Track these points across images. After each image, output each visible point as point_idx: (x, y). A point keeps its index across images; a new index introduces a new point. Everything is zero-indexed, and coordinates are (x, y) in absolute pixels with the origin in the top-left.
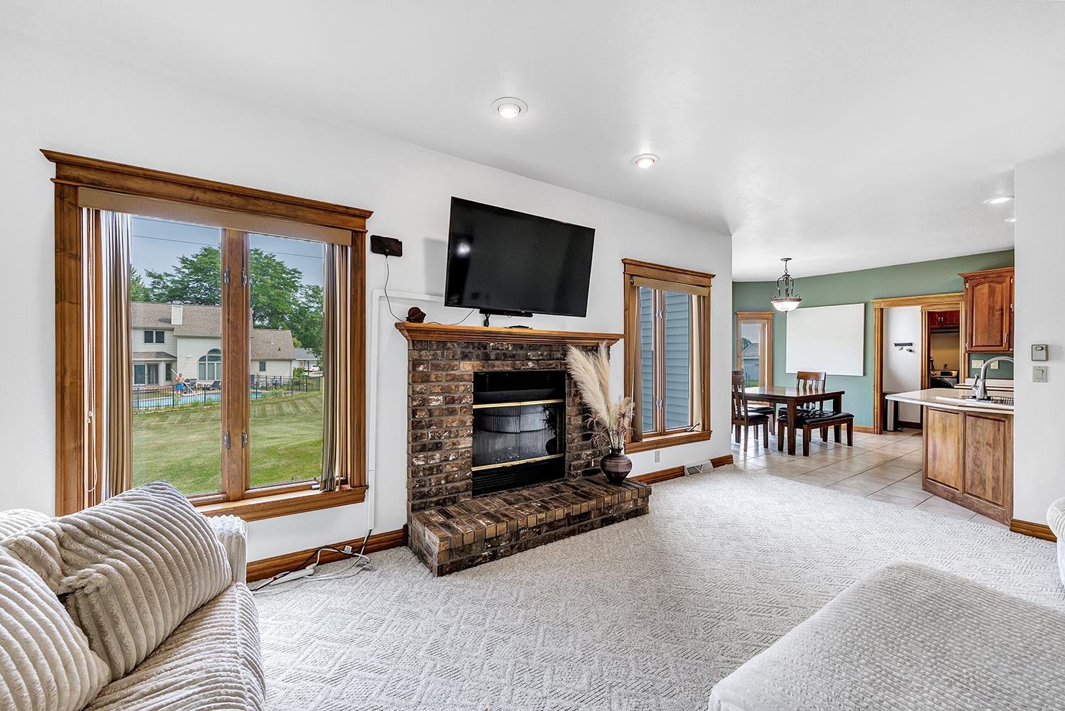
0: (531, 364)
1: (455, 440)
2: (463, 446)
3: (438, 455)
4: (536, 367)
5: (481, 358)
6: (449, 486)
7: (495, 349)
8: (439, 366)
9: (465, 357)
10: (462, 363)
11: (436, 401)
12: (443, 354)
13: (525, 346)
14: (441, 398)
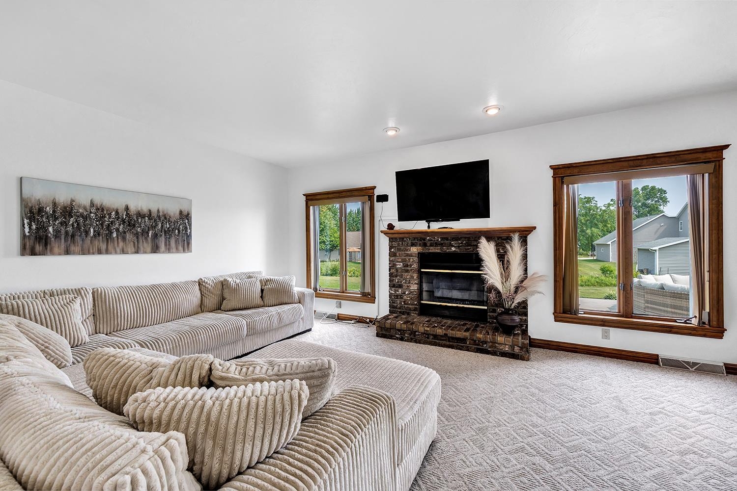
0: (453, 249)
1: (409, 285)
2: (413, 288)
3: (400, 290)
4: (457, 250)
5: (422, 245)
6: (406, 306)
7: (429, 240)
8: (401, 249)
9: (413, 245)
10: (412, 248)
11: (400, 265)
12: (402, 243)
13: (449, 238)
14: (401, 264)
